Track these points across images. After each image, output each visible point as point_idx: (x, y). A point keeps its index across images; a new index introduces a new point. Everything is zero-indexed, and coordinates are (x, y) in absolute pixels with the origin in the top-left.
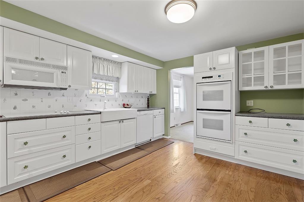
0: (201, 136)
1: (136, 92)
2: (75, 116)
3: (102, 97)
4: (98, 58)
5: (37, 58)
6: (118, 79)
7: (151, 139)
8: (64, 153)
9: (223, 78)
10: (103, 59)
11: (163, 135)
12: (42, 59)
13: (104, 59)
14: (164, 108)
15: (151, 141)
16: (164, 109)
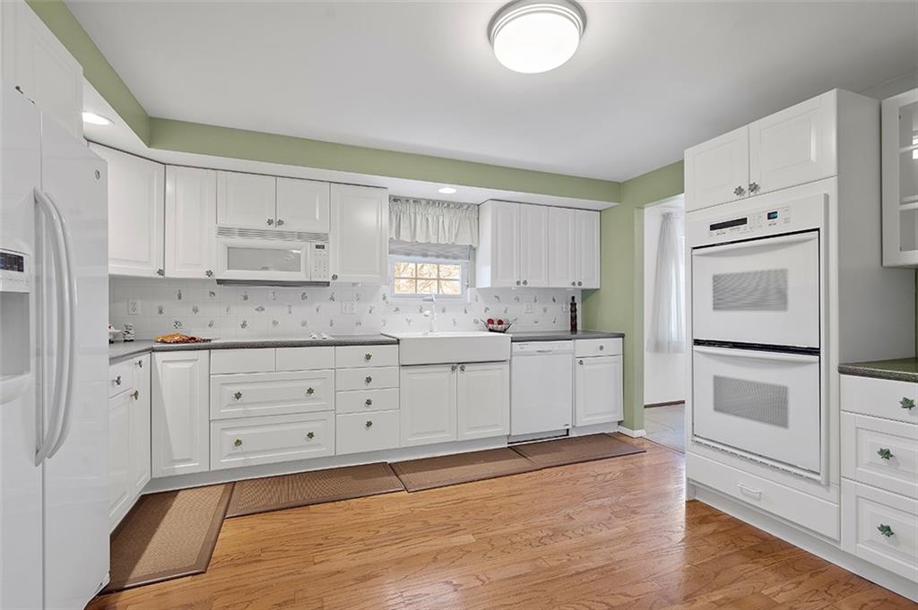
0: (710, 440)
1: (522, 285)
2: (335, 345)
3: (426, 300)
4: (411, 201)
5: (270, 222)
6: (471, 252)
7: (568, 430)
8: (309, 428)
9: (787, 221)
10: (423, 202)
11: (620, 423)
12: (280, 223)
13: (428, 202)
14: (622, 336)
15: (568, 435)
16: (621, 339)
